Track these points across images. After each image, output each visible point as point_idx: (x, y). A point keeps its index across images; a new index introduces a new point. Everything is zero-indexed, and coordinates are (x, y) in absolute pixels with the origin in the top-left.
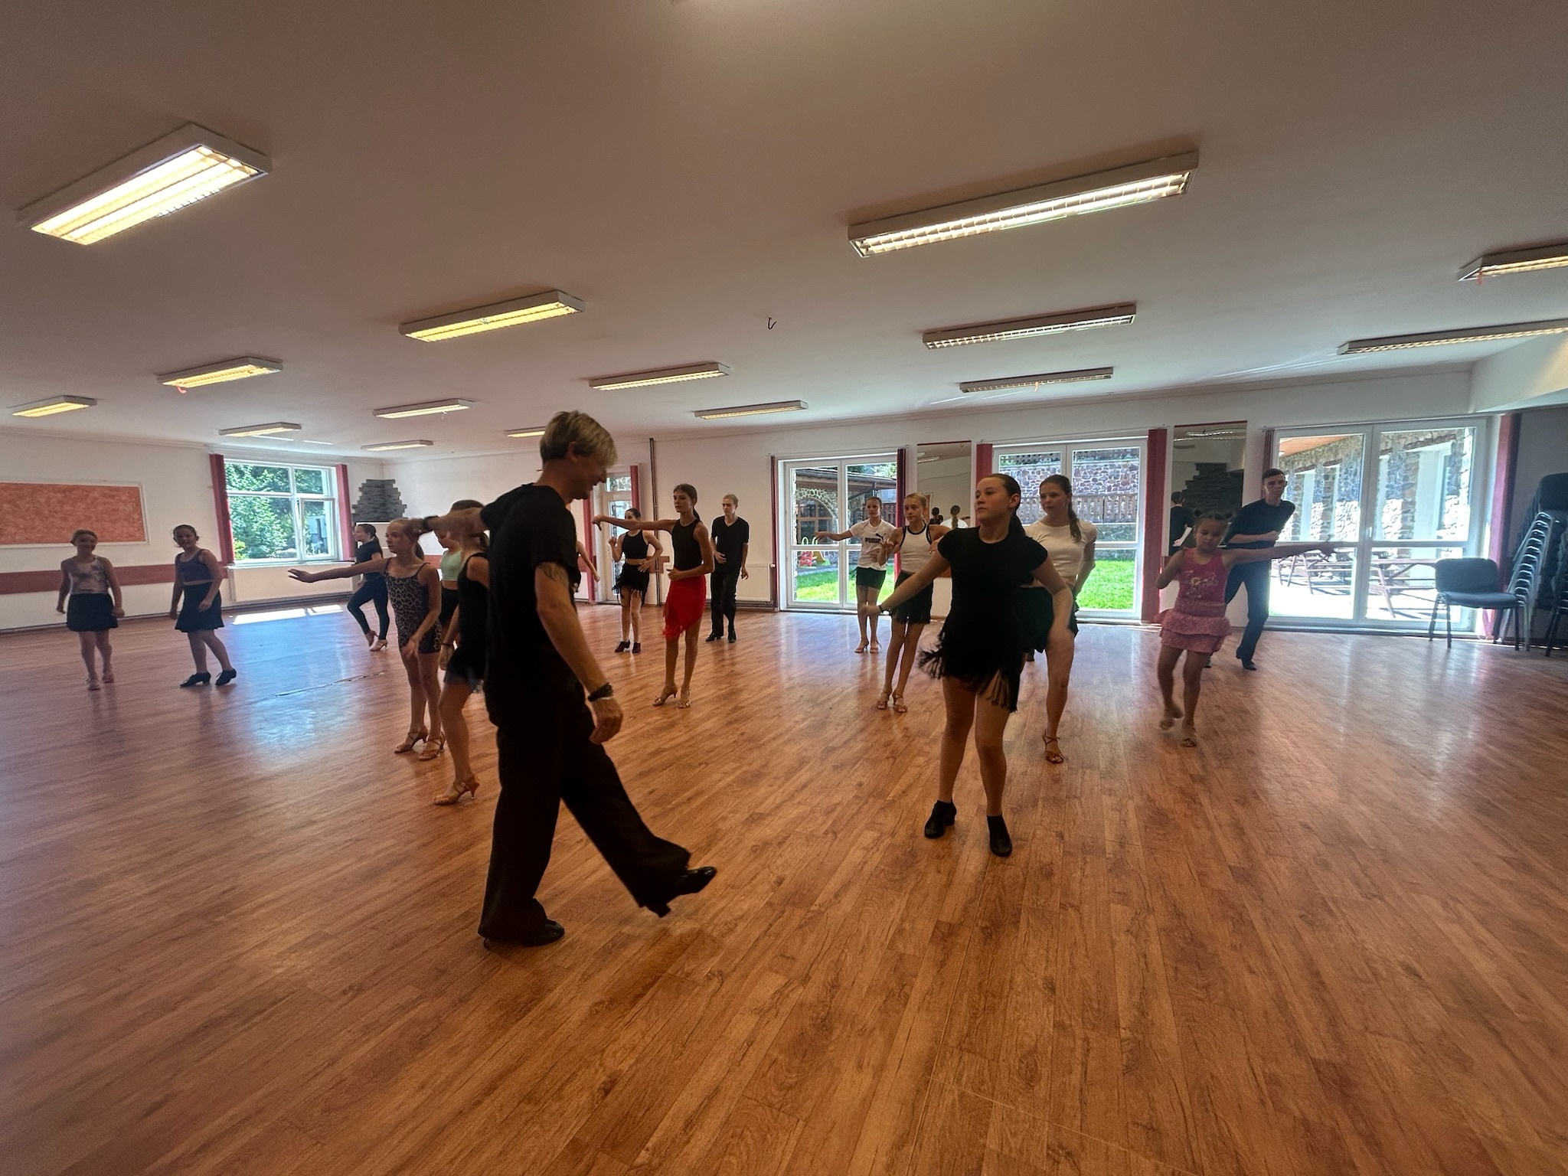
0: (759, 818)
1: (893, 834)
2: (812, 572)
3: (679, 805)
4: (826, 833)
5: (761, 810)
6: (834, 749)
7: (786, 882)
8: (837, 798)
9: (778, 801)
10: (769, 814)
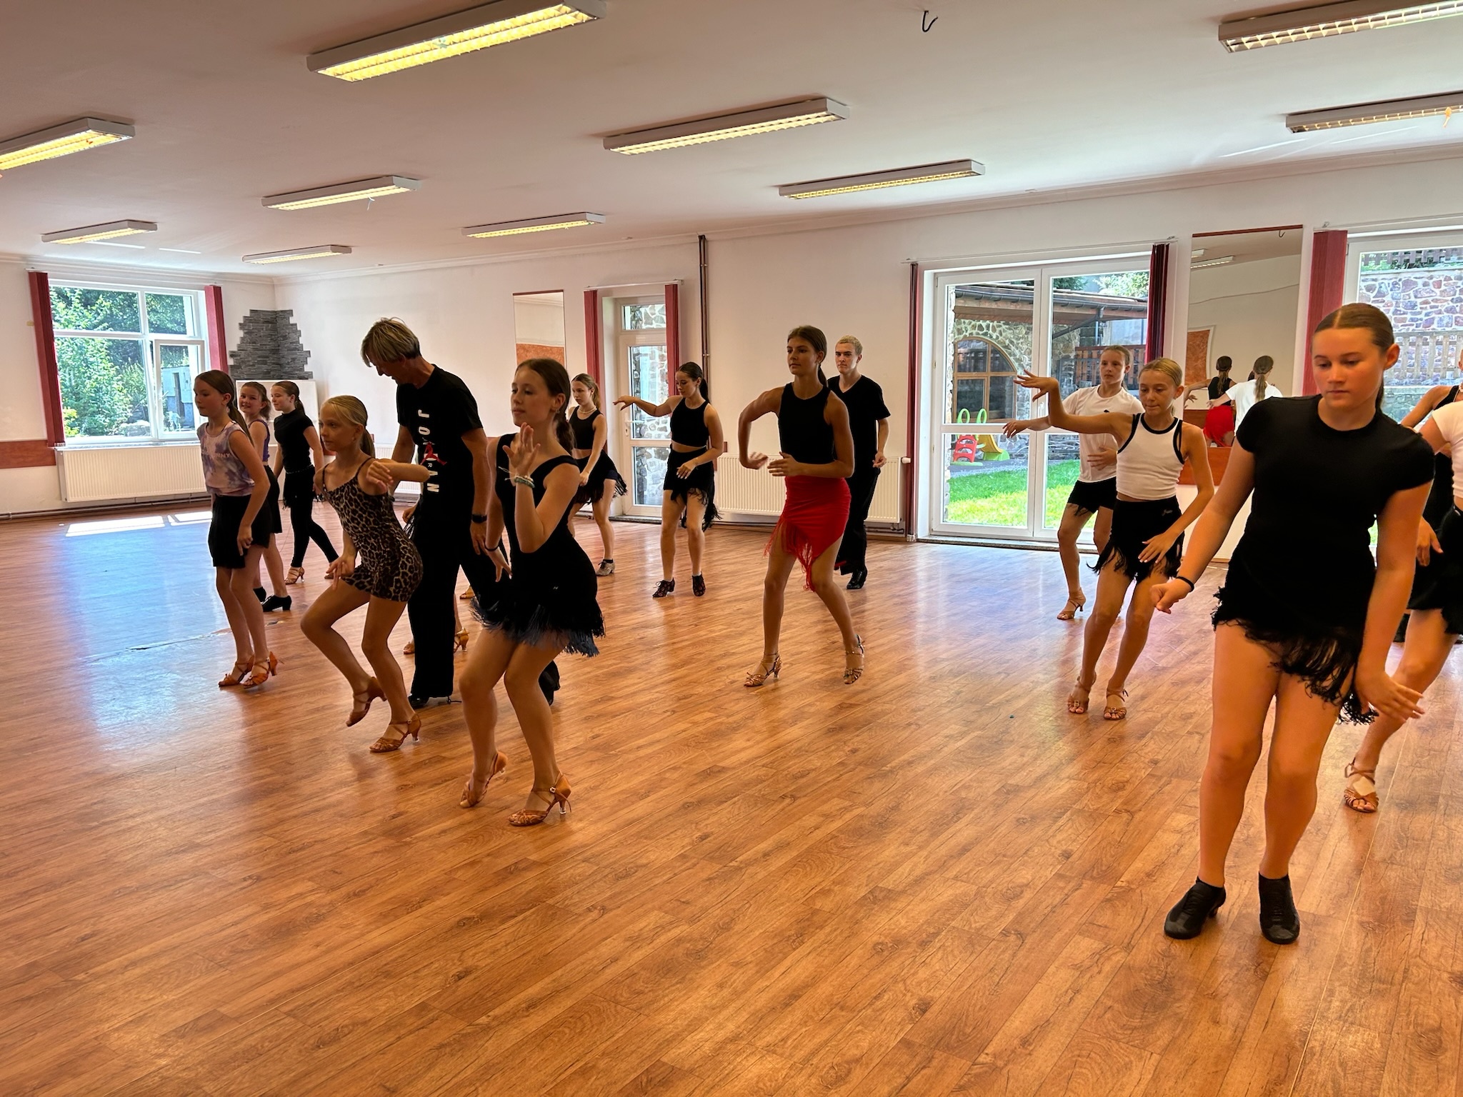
0: (884, 898)
1: (1128, 948)
2: (974, 473)
3: (749, 863)
4: (1006, 933)
5: (889, 883)
6: (1017, 789)
7: (935, 1008)
8: (1025, 875)
9: (918, 872)
10: (903, 892)
